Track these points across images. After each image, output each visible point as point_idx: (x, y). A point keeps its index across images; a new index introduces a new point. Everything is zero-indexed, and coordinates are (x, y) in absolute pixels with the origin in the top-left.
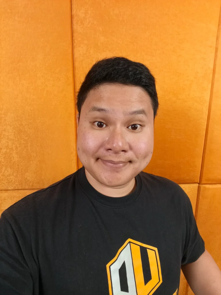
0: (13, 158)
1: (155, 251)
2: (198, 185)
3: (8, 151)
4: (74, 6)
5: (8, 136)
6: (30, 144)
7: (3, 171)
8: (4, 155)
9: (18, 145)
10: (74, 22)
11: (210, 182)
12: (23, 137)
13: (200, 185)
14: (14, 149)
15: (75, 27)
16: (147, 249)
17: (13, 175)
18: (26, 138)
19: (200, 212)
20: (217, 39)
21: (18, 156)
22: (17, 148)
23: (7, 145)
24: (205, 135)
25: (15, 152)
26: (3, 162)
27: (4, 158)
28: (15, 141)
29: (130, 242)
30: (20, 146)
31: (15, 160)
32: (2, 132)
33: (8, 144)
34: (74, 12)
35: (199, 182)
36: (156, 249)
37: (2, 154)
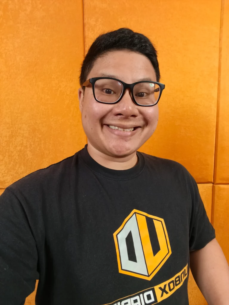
0: (27, 155)
1: (161, 221)
2: (211, 185)
3: (22, 148)
4: (86, 16)
5: (23, 134)
6: (43, 142)
7: (17, 169)
8: (18, 153)
9: (32, 143)
10: (86, 29)
11: (225, 182)
12: (37, 135)
13: (214, 185)
14: (28, 147)
15: (86, 34)
16: (154, 220)
17: (26, 173)
18: (40, 136)
19: (216, 215)
20: (220, 39)
21: (32, 154)
22: (31, 145)
23: (21, 142)
24: (215, 132)
25: (29, 149)
26: (17, 160)
27: (19, 155)
28: (30, 139)
29: (135, 213)
30: (34, 144)
31: (28, 158)
32: (18, 131)
33: (23, 142)
34: (86, 21)
35: (213, 181)
36: (162, 220)
37: (17, 152)
